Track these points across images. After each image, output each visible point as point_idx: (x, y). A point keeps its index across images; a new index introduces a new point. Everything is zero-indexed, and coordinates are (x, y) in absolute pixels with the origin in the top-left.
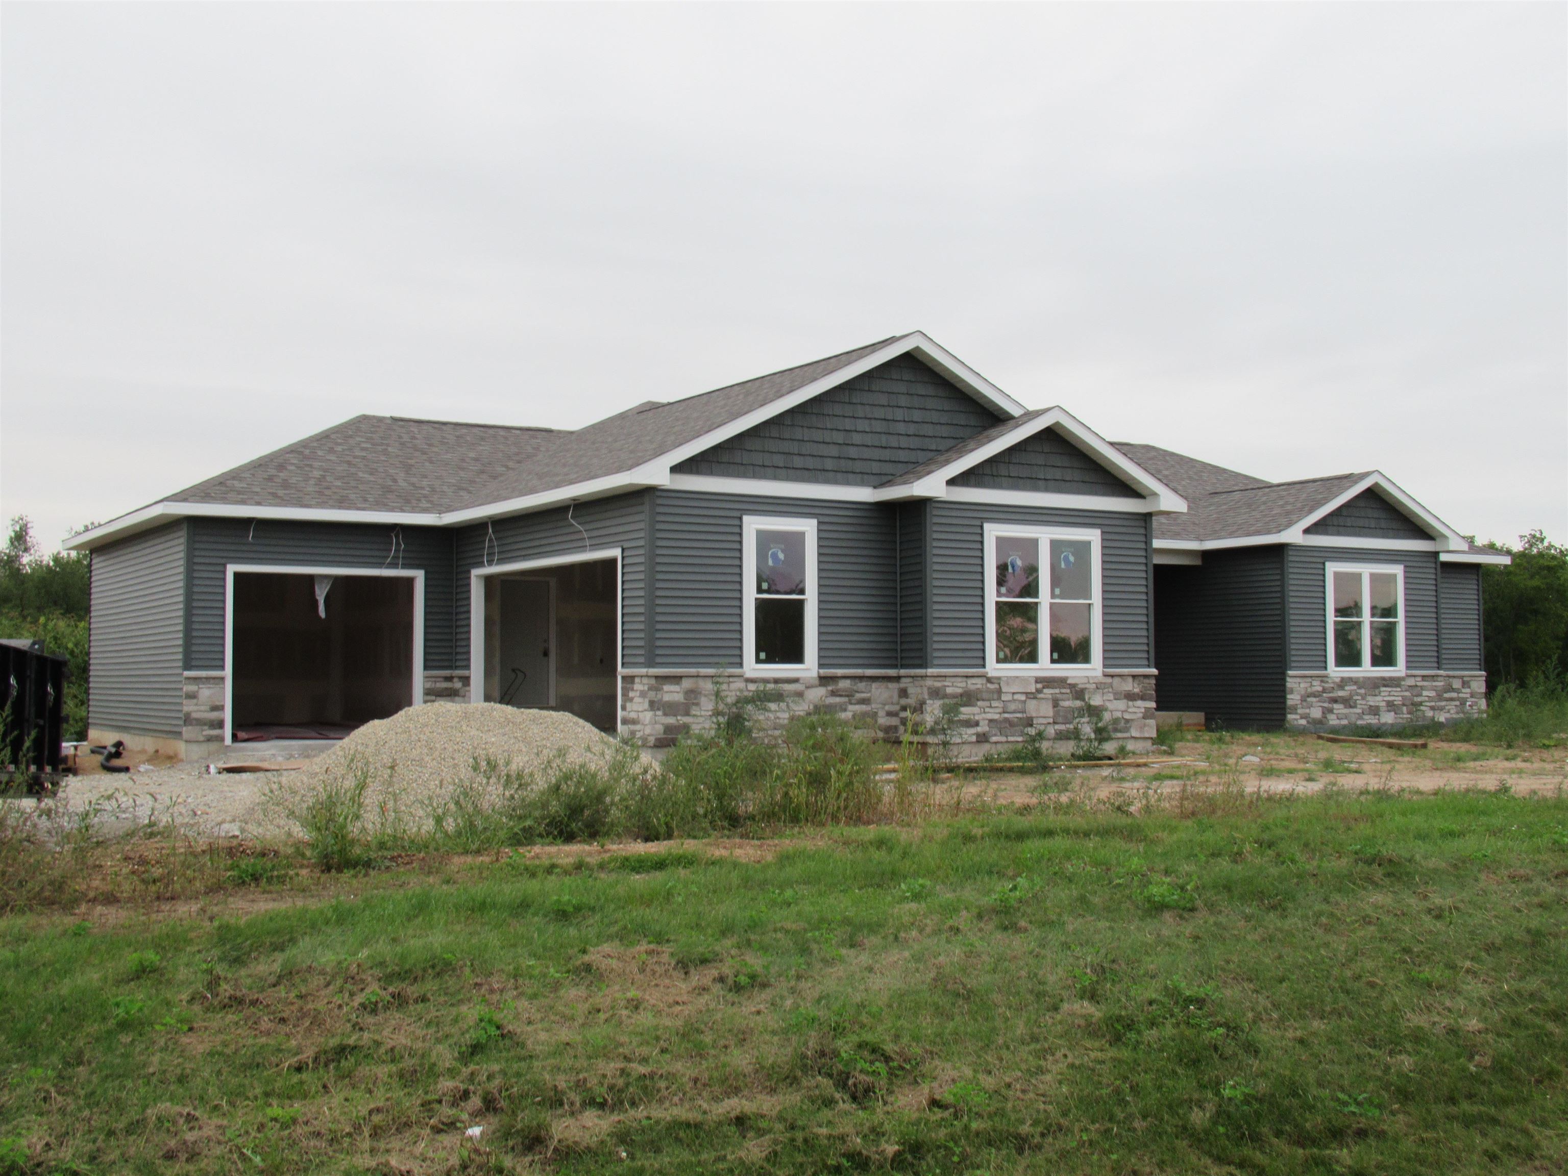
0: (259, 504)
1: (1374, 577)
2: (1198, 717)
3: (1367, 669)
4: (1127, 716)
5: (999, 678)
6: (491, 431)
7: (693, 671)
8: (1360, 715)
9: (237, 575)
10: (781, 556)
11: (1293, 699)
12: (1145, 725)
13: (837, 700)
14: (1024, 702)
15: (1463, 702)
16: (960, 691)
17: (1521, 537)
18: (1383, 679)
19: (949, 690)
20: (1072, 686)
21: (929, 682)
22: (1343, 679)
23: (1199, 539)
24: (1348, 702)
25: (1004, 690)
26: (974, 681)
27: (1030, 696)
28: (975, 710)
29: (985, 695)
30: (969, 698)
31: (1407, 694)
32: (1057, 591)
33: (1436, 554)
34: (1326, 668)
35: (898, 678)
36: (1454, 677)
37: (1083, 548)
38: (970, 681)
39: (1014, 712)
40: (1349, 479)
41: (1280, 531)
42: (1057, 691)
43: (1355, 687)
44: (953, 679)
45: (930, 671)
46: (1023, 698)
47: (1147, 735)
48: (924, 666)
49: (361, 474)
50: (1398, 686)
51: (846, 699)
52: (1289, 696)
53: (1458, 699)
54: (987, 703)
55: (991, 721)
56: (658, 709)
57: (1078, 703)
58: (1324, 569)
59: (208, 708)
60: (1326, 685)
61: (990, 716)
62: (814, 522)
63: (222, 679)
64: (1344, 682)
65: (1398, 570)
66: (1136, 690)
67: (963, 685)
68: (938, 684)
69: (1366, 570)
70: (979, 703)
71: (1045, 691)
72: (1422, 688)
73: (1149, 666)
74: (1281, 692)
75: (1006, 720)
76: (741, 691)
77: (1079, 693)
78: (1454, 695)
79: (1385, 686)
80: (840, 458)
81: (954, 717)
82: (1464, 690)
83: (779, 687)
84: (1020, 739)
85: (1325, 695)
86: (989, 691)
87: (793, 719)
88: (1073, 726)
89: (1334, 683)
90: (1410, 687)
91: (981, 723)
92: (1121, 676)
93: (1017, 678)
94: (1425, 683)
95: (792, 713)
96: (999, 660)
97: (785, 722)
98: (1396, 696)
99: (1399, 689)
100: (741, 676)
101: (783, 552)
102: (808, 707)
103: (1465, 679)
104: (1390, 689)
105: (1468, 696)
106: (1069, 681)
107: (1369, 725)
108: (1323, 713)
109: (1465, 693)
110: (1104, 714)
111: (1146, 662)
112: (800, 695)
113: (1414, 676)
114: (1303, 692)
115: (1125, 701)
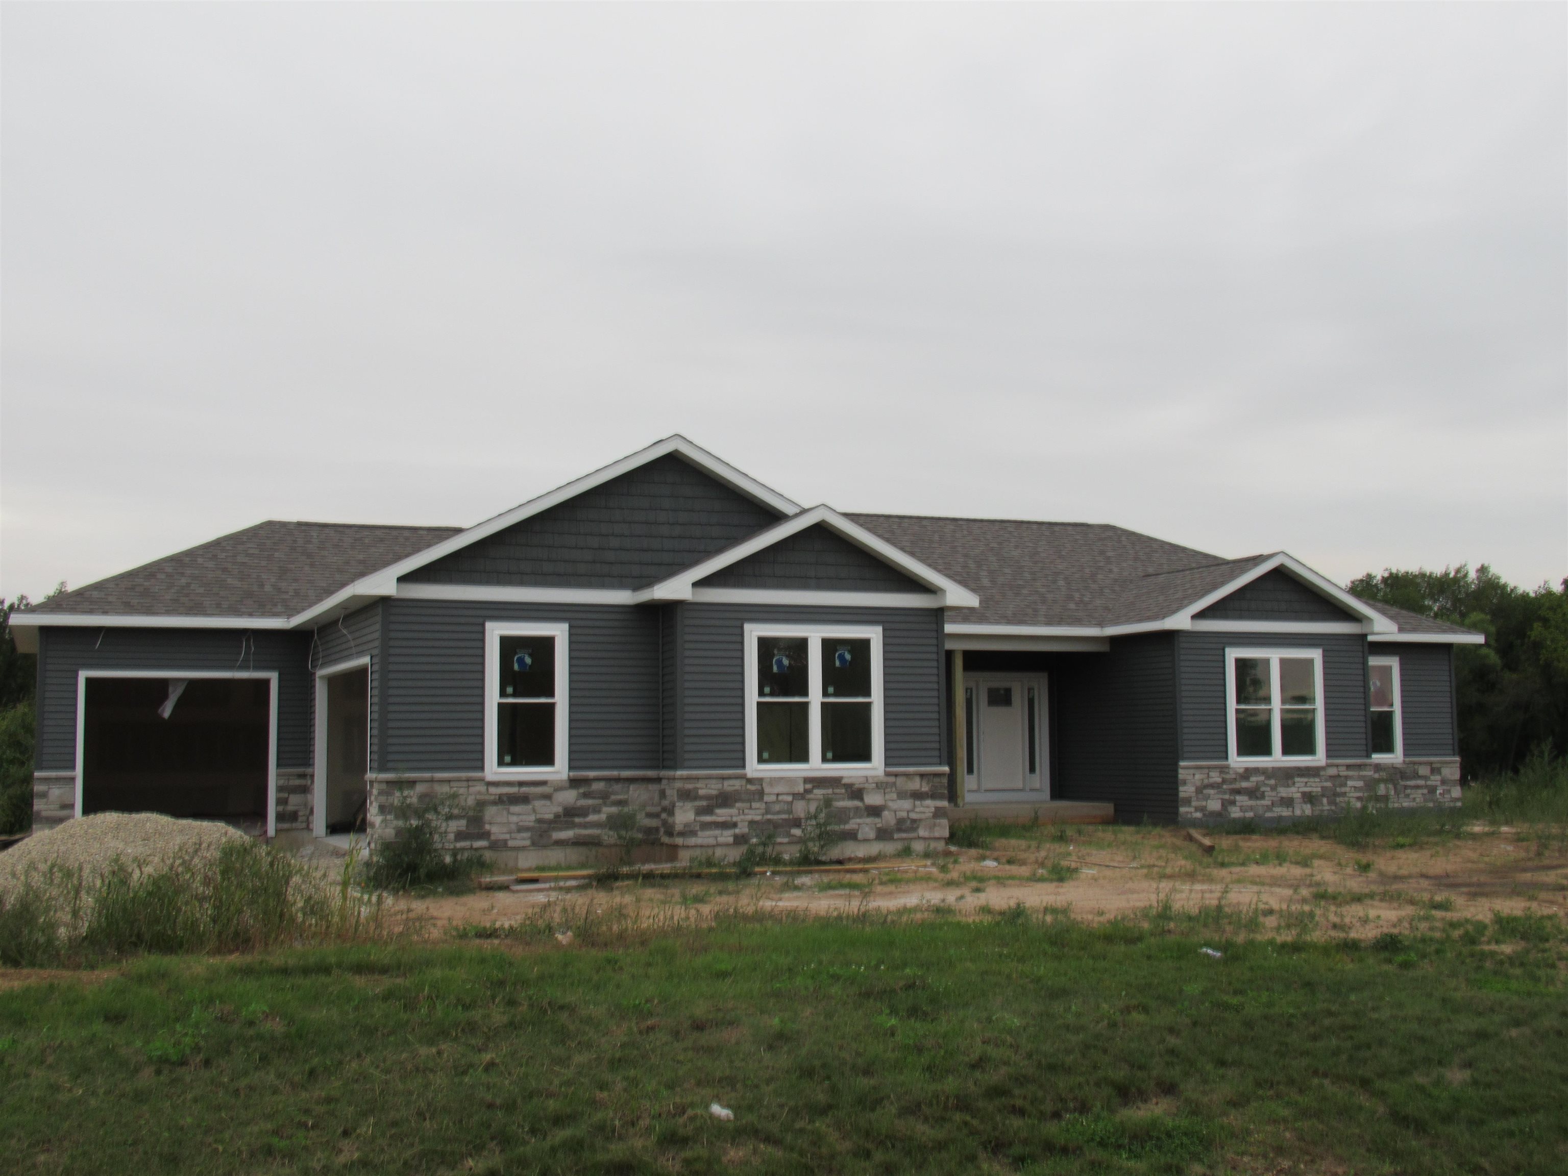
0: (105, 613)
1: (1285, 662)
2: (1106, 808)
3: (1277, 758)
4: (913, 816)
5: (760, 780)
7: (427, 775)
8: (1269, 808)
9: (89, 681)
10: (528, 660)
11: (1186, 791)
12: (935, 825)
13: (590, 802)
14: (791, 803)
15: (1432, 790)
16: (714, 792)
18: (1298, 769)
19: (702, 792)
20: (848, 786)
21: (678, 785)
22: (1247, 769)
23: (1101, 625)
24: (1253, 793)
25: (767, 790)
26: (732, 782)
27: (799, 796)
28: (733, 811)
29: (744, 797)
30: (725, 799)
31: (1329, 784)
32: (830, 690)
33: (1364, 636)
34: (1226, 758)
35: (658, 780)
36: (1420, 763)
37: (861, 646)
38: (726, 783)
39: (779, 813)
40: (1256, 560)
41: (1164, 618)
42: (830, 791)
43: (1262, 778)
44: (707, 781)
45: (679, 773)
46: (790, 798)
47: (937, 835)
48: (674, 767)
49: (229, 581)
50: (1317, 776)
51: (600, 801)
52: (1181, 789)
53: (1426, 786)
54: (747, 805)
55: (752, 823)
56: (390, 813)
57: (857, 803)
58: (1224, 656)
59: (57, 806)
60: (1227, 776)
61: (749, 818)
62: (565, 626)
63: (73, 779)
64: (1248, 773)
65: (1316, 655)
66: (925, 788)
67: (720, 786)
68: (689, 786)
69: (1274, 656)
70: (738, 805)
71: (816, 791)
72: (1347, 778)
73: (940, 764)
74: (1173, 782)
75: (769, 821)
76: (479, 793)
77: (856, 793)
78: (1421, 782)
79: (1300, 776)
80: (594, 562)
81: (708, 818)
82: (1432, 778)
83: (524, 789)
84: (786, 840)
85: (1225, 787)
86: (748, 792)
87: (539, 821)
88: (847, 827)
89: (1236, 773)
90: (1331, 777)
91: (740, 825)
92: (907, 775)
93: (782, 778)
94: (1350, 773)
95: (538, 816)
96: (761, 760)
97: (532, 824)
98: (1314, 786)
99: (1317, 780)
100: (482, 780)
101: (530, 655)
102: (560, 810)
103: (1434, 766)
104: (1305, 780)
105: (1439, 783)
106: (844, 781)
107: (1280, 817)
108: (1223, 805)
109: (1435, 780)
110: (886, 813)
111: (938, 760)
112: (548, 797)
113: (1337, 766)
114: (1199, 784)
115: (911, 800)
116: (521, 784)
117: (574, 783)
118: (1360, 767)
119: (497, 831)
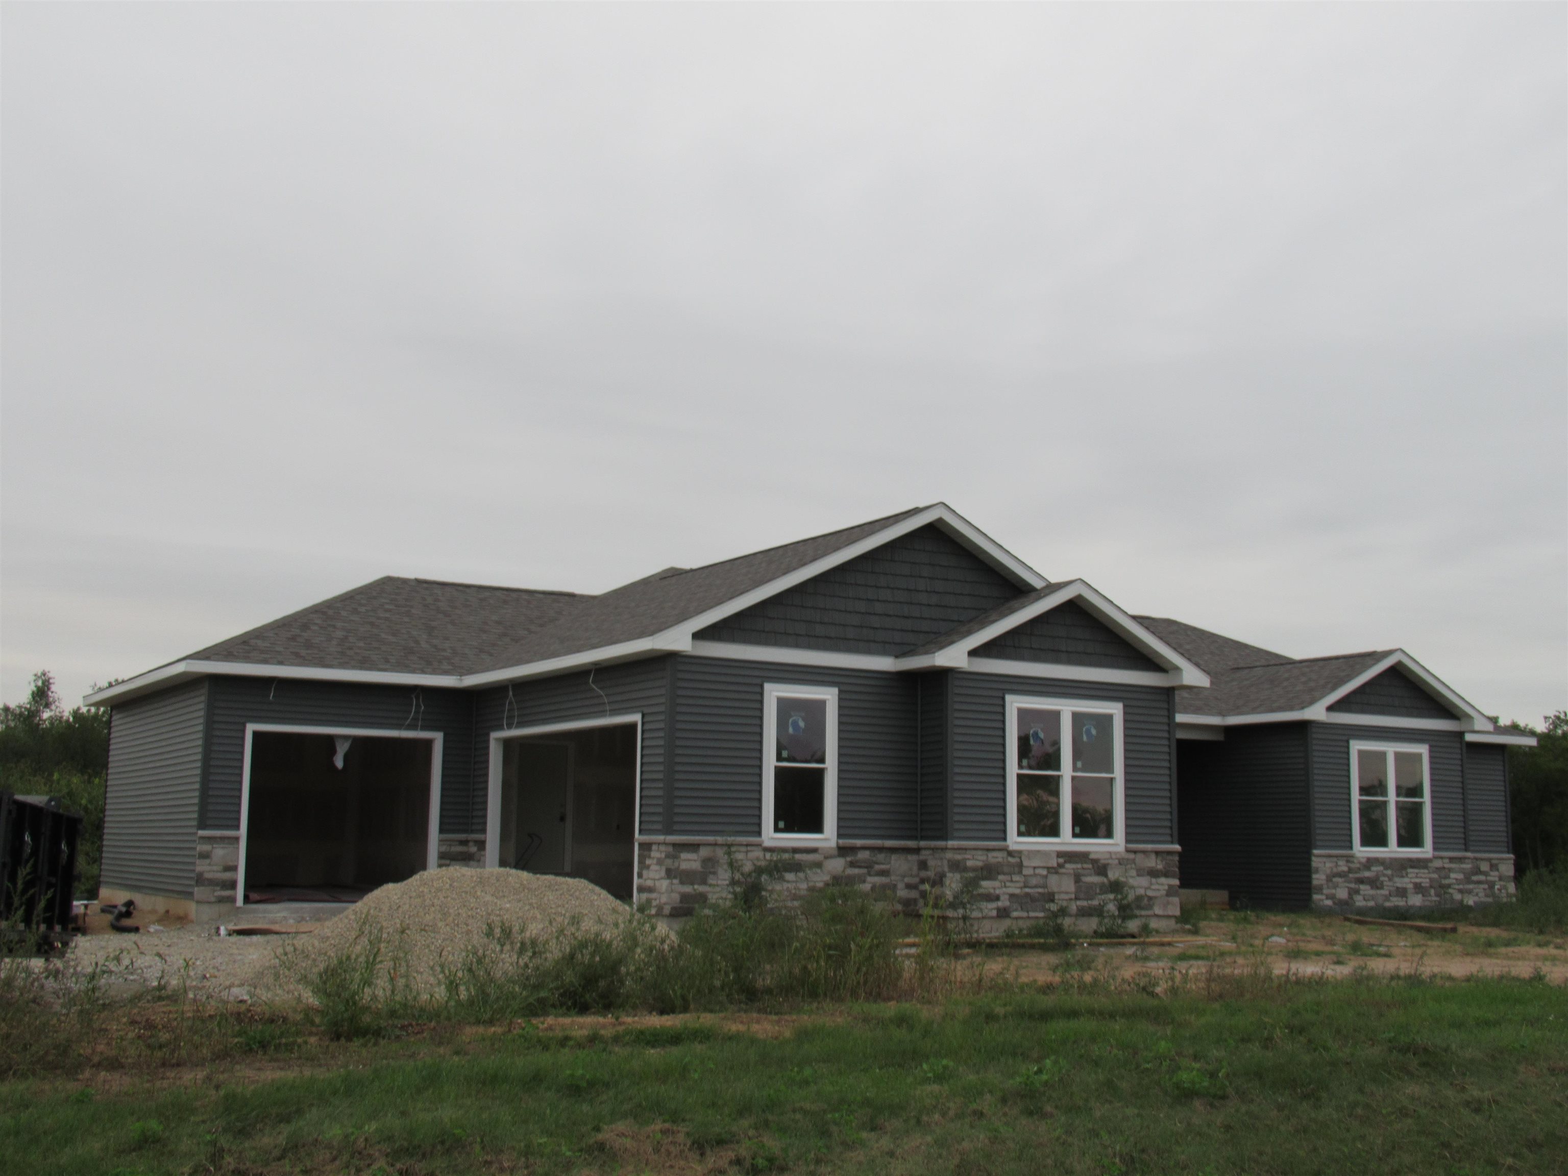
0: (281, 663)
1: (1398, 756)
2: (1222, 895)
3: (1393, 849)
4: (1150, 893)
5: (1020, 852)
6: (514, 595)
7: (710, 839)
8: (1387, 898)
9: (256, 734)
10: (802, 724)
11: (1318, 879)
12: (1168, 903)
13: (856, 871)
14: (1046, 877)
15: (1492, 885)
16: (980, 864)
17: (1546, 718)
18: (1410, 860)
19: (969, 863)
20: (1095, 862)
21: (949, 855)
22: (1369, 859)
23: (1222, 714)
24: (1374, 883)
25: (1025, 863)
26: (995, 854)
27: (1052, 870)
28: (996, 884)
29: (1006, 869)
30: (989, 871)
31: (1435, 876)
32: (1079, 764)
33: (1461, 734)
34: (1351, 848)
35: (917, 851)
36: (1482, 859)
37: (1105, 721)
38: (991, 854)
39: (1036, 887)
40: (1373, 657)
41: (1303, 708)
42: (1079, 866)
43: (1381, 868)
44: (974, 852)
45: (951, 843)
46: (1044, 872)
47: (1170, 913)
48: (944, 838)
49: (383, 635)
50: (1426, 867)
51: (864, 871)
52: (1314, 876)
53: (1486, 882)
54: (1008, 877)
55: (1012, 896)
56: (675, 877)
57: (1102, 879)
58: (1348, 747)
59: (221, 868)
60: (1352, 865)
61: (1010, 891)
62: (835, 691)
63: (237, 839)
64: (1371, 862)
65: (1423, 750)
66: (1160, 866)
67: (984, 858)
68: (958, 857)
69: (1391, 749)
70: (1001, 877)
71: (1067, 866)
72: (1450, 870)
73: (1172, 842)
74: (1307, 870)
75: (1027, 895)
76: (758, 859)
77: (1101, 868)
78: (1482, 878)
79: (1412, 867)
80: (862, 627)
81: (974, 890)
82: (1492, 873)
83: (798, 856)
84: (1041, 915)
85: (1351, 875)
86: (1010, 865)
87: (812, 889)
88: (1094, 903)
89: (1360, 863)
90: (1437, 869)
91: (1002, 898)
92: (1144, 852)
93: (1039, 851)
94: (1453, 866)
95: (811, 884)
96: (1020, 833)
97: (803, 893)
98: (1424, 877)
99: (1426, 871)
100: (759, 845)
101: (804, 720)
102: (827, 878)
103: (1494, 862)
104: (1416, 871)
105: (1497, 879)
106: (1092, 856)
107: (1397, 907)
108: (1350, 894)
109: (1494, 876)
110: (1126, 890)
111: (1169, 838)
112: (819, 865)
113: (1442, 858)
114: (1328, 871)
115: (1148, 878)
116: (795, 850)
117: (842, 851)
118: (1461, 860)
119: (772, 899)
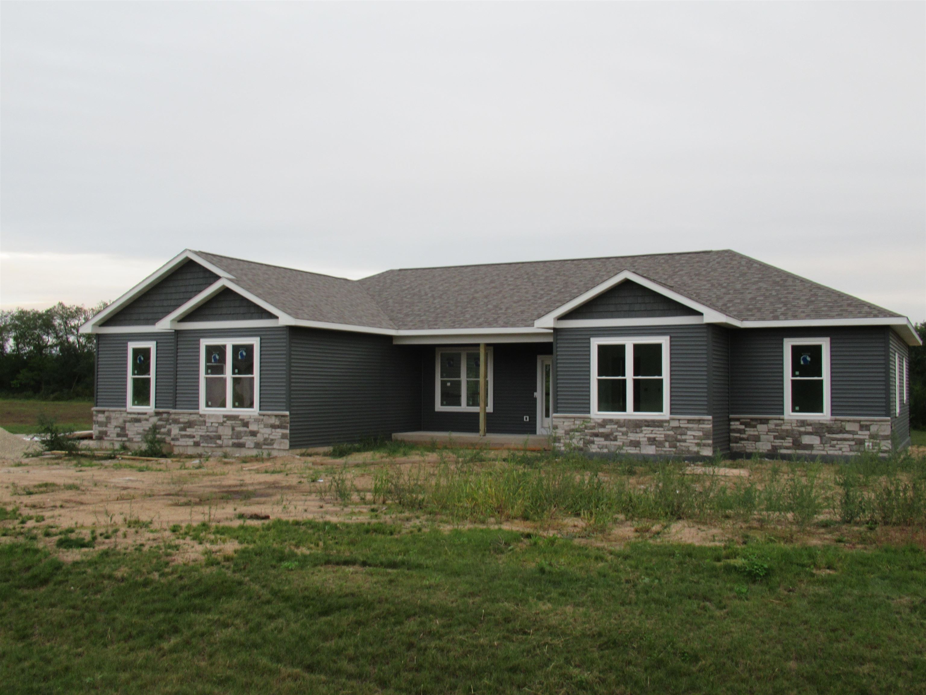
3: (630, 413)
4: (271, 437)
5: (204, 415)
8: (620, 448)
10: (142, 359)
11: (556, 433)
12: (280, 443)
13: (162, 423)
14: (217, 427)
15: (860, 442)
16: (187, 420)
18: (646, 421)
19: (181, 420)
20: (242, 420)
22: (604, 420)
24: (607, 437)
25: (208, 420)
26: (193, 416)
27: (222, 424)
28: (194, 430)
29: (198, 423)
30: (190, 424)
31: (671, 433)
32: (237, 371)
34: (590, 412)
36: (847, 421)
37: (249, 349)
38: (191, 416)
39: (211, 432)
42: (234, 422)
43: (616, 426)
44: (183, 415)
46: (217, 425)
47: (281, 448)
50: (662, 427)
51: (165, 423)
53: (853, 439)
54: (199, 427)
55: (201, 436)
57: (245, 429)
58: (589, 343)
60: (589, 424)
61: (200, 433)
62: (155, 343)
64: (605, 423)
65: (664, 340)
66: (277, 423)
67: (189, 418)
68: (177, 417)
69: (629, 342)
70: (196, 427)
71: (228, 422)
73: (286, 410)
75: (208, 436)
76: (124, 417)
77: (246, 424)
78: (848, 436)
79: (648, 426)
81: (183, 433)
82: (860, 433)
83: (140, 416)
84: (214, 445)
85: (586, 431)
86: (200, 421)
87: (144, 430)
88: (241, 441)
89: (595, 423)
90: (674, 428)
91: (196, 437)
92: (269, 415)
93: (213, 415)
94: (690, 426)
95: (144, 428)
96: (207, 406)
97: (141, 431)
98: (659, 434)
99: (661, 429)
100: (125, 411)
101: (143, 356)
102: (151, 426)
103: (862, 423)
104: (652, 429)
105: (867, 437)
106: (240, 417)
107: (629, 454)
108: (584, 443)
109: (863, 434)
110: (259, 435)
111: (284, 408)
112: (147, 420)
113: (681, 420)
114: (567, 428)
115: (270, 429)
116: (139, 414)
117: (157, 414)
118: (699, 421)
119: (130, 434)
